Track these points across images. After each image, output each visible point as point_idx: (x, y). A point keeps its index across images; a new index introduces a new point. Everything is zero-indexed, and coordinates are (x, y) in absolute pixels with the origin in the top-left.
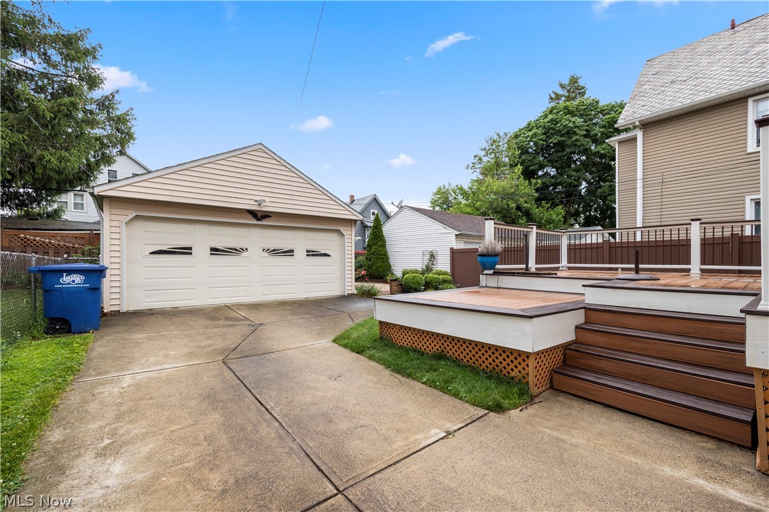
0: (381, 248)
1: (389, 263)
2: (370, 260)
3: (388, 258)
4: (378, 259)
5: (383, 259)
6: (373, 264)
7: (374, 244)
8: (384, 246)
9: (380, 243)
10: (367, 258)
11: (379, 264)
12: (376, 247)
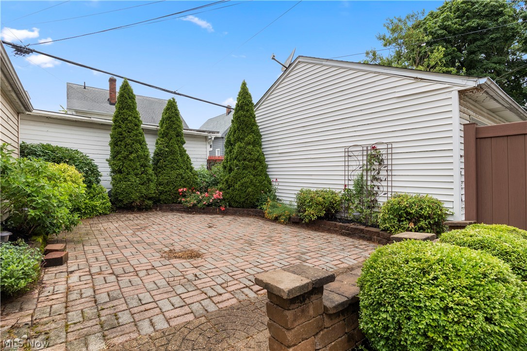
0: (250, 147)
1: (267, 176)
2: (231, 170)
3: (266, 167)
4: (245, 168)
5: (254, 168)
6: (236, 179)
7: (239, 139)
8: (257, 141)
9: (250, 137)
10: (225, 167)
11: (248, 177)
12: (242, 145)
